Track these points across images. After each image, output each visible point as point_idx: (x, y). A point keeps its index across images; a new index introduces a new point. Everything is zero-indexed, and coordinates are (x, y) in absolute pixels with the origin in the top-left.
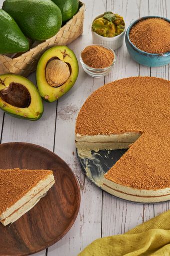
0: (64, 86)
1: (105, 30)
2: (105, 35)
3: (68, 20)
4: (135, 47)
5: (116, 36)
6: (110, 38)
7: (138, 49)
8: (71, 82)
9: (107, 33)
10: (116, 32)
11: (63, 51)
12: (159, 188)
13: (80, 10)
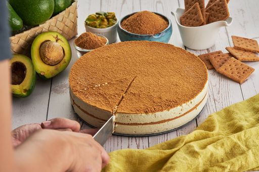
0: (59, 65)
1: (98, 22)
2: (98, 26)
3: (61, 11)
4: (126, 31)
5: (108, 27)
6: (103, 29)
7: (129, 32)
8: (65, 62)
9: (100, 25)
10: (108, 24)
11: (55, 36)
12: (171, 107)
13: (73, 4)
